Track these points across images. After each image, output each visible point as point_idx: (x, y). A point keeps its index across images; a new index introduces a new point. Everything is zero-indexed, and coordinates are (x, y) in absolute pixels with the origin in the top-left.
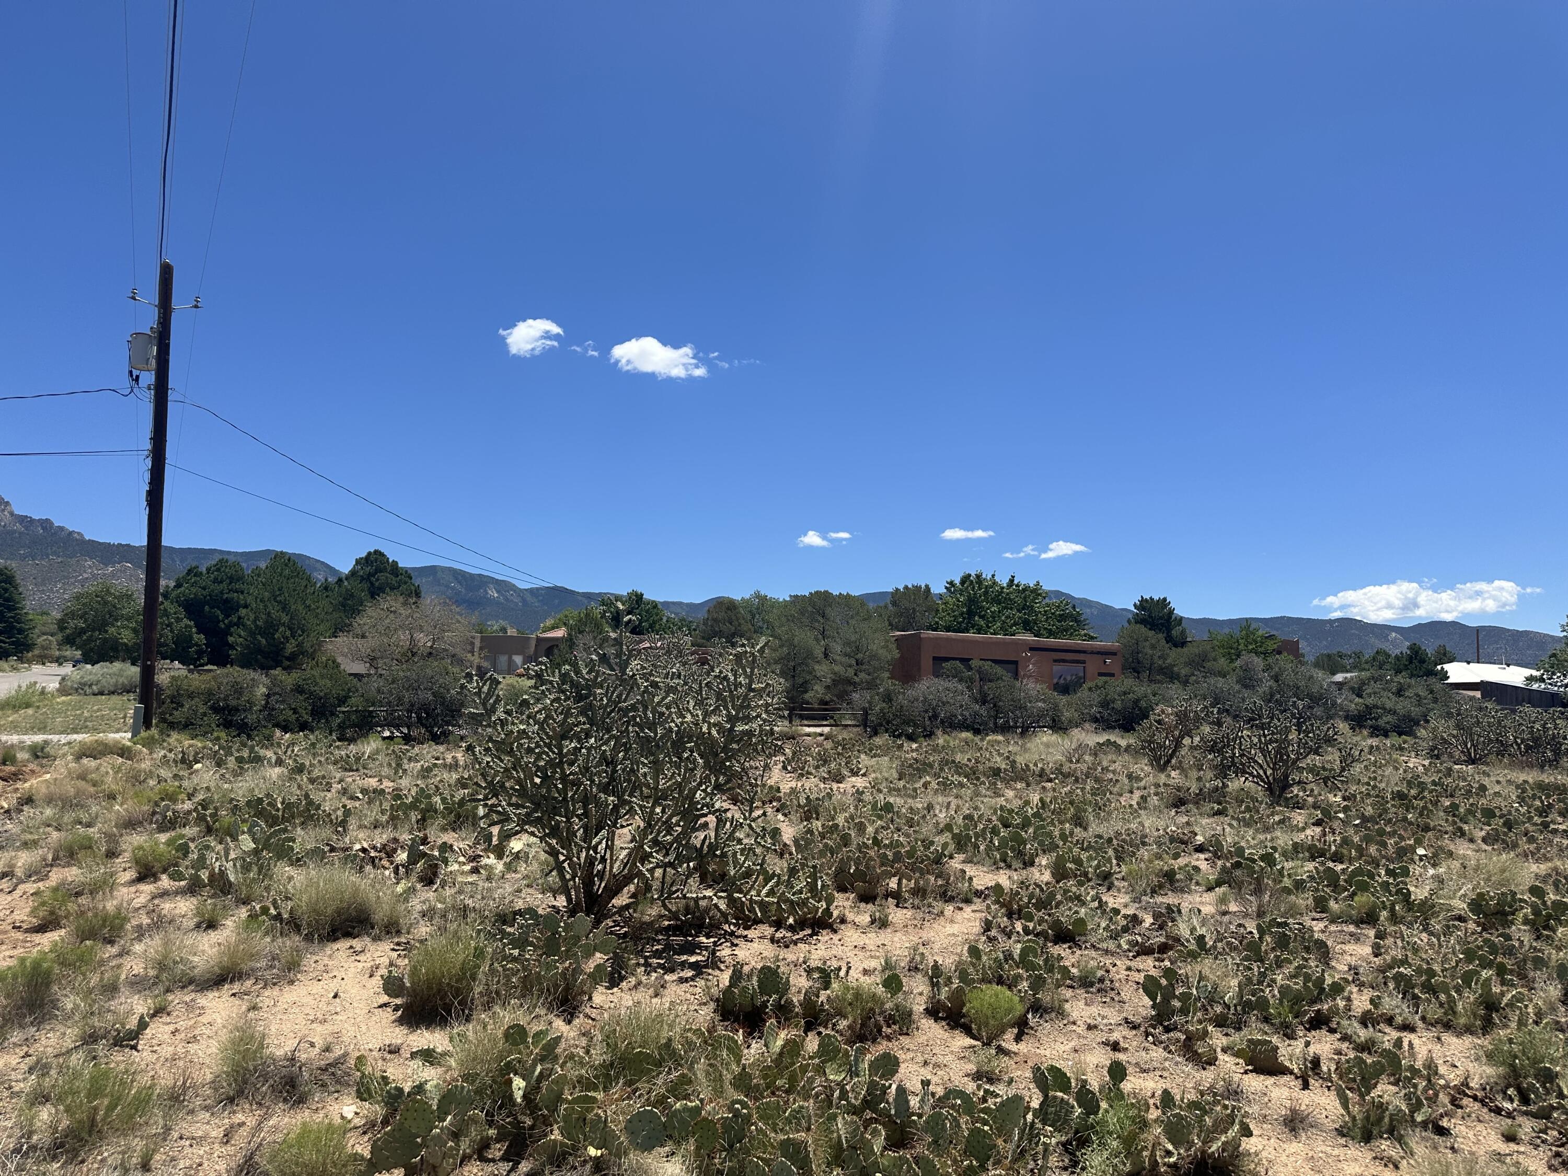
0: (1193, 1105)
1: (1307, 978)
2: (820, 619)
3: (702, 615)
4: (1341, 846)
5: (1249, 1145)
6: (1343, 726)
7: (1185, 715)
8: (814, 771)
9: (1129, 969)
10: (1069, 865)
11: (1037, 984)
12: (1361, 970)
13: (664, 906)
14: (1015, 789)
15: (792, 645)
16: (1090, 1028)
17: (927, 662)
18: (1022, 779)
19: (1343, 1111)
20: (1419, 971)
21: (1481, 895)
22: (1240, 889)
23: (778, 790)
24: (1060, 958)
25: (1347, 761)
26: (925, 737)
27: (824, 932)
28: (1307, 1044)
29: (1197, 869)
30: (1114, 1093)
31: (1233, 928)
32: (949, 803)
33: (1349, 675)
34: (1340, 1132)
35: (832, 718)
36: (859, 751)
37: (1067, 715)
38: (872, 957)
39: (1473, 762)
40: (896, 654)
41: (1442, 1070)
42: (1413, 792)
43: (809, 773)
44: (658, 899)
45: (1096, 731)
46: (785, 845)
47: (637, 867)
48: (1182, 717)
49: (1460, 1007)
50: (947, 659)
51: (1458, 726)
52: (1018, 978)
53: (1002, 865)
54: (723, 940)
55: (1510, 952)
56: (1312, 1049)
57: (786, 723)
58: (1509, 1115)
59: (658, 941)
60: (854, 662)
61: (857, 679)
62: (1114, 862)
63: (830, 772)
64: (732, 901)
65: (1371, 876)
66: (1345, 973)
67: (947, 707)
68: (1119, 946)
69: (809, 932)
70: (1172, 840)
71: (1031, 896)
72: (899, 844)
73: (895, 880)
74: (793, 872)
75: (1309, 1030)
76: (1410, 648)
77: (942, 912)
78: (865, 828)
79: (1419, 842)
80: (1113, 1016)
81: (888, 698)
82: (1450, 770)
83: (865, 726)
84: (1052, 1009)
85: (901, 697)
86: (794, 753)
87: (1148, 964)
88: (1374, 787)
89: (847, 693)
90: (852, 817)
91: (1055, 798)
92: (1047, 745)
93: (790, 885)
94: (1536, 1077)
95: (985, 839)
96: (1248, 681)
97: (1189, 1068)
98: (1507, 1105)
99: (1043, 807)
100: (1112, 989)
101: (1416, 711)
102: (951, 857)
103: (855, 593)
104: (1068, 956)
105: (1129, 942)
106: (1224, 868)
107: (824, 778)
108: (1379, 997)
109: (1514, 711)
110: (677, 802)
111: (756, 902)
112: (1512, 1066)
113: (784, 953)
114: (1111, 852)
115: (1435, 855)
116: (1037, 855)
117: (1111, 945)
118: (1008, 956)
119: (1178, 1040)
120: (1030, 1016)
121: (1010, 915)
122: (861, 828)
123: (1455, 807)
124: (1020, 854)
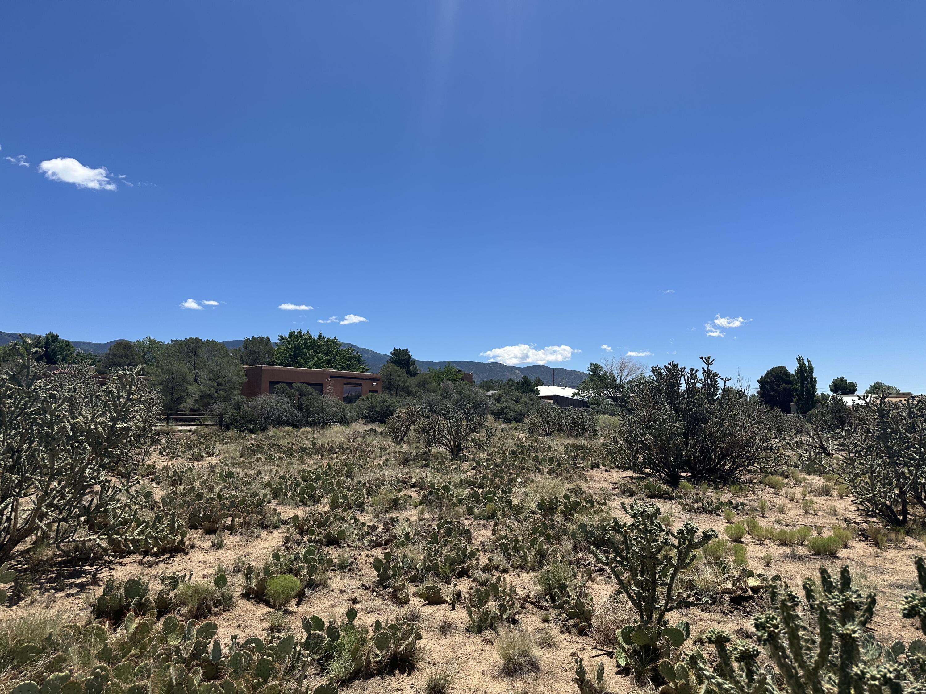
0: (392, 626)
1: (458, 550)
2: (193, 357)
3: (106, 351)
4: (483, 479)
5: (420, 644)
6: (491, 418)
7: (412, 413)
8: (182, 454)
9: (368, 556)
10: (340, 500)
11: (312, 570)
12: (486, 544)
13: (58, 547)
14: (315, 459)
15: (171, 372)
16: (342, 592)
17: (265, 384)
18: (319, 453)
19: (469, 619)
20: (511, 541)
21: (543, 500)
22: (431, 505)
23: (154, 467)
24: (328, 554)
25: (490, 435)
26: (261, 430)
27: (179, 555)
28: (455, 585)
29: (410, 497)
30: (349, 627)
31: (425, 527)
32: (271, 470)
33: (494, 392)
34: (467, 630)
35: (198, 420)
36: (215, 441)
37: (349, 414)
38: (210, 567)
39: (547, 435)
40: (245, 379)
41: (518, 590)
42: (519, 451)
43: (178, 456)
44: (53, 543)
45: (365, 423)
46: (156, 502)
47: (36, 523)
48: (410, 414)
49: (529, 558)
50: (278, 383)
51: (542, 417)
52: (302, 568)
53: (301, 504)
54: (103, 567)
55: (553, 527)
56: (458, 588)
57: (165, 424)
58: (546, 609)
59: (52, 572)
60: (215, 384)
61: (217, 395)
62: (366, 496)
63: (193, 454)
64: (111, 541)
65: (495, 494)
66: (478, 545)
67: (277, 412)
68: (363, 544)
69: (168, 555)
70: (399, 481)
71: (315, 521)
72: (235, 496)
73: (231, 519)
74: (158, 519)
75: (458, 578)
76: (523, 378)
77: (259, 536)
78: (213, 489)
79: (518, 475)
80: (356, 583)
81: (237, 407)
82: (537, 439)
83: (221, 425)
84: (321, 584)
85: (246, 406)
86: (167, 443)
87: (379, 553)
88: (502, 448)
89: (209, 404)
90: (204, 482)
91: (337, 463)
92: (336, 433)
93: (155, 527)
94: (558, 589)
95: (291, 490)
96: (446, 395)
97: (394, 607)
98: (546, 604)
99: (329, 469)
100: (357, 569)
101: (524, 410)
102: (269, 502)
103: (219, 339)
104: (334, 553)
105: (369, 541)
106: (424, 494)
107: (190, 459)
108: (492, 557)
109: (565, 410)
110: (69, 477)
111: (130, 540)
112: (549, 584)
113: (147, 571)
114: (364, 491)
115: (526, 481)
116: (323, 496)
117: (359, 543)
118: (297, 556)
119: (389, 593)
120: (306, 590)
121: (301, 533)
122: (211, 489)
123: (537, 457)
124: (312, 496)
